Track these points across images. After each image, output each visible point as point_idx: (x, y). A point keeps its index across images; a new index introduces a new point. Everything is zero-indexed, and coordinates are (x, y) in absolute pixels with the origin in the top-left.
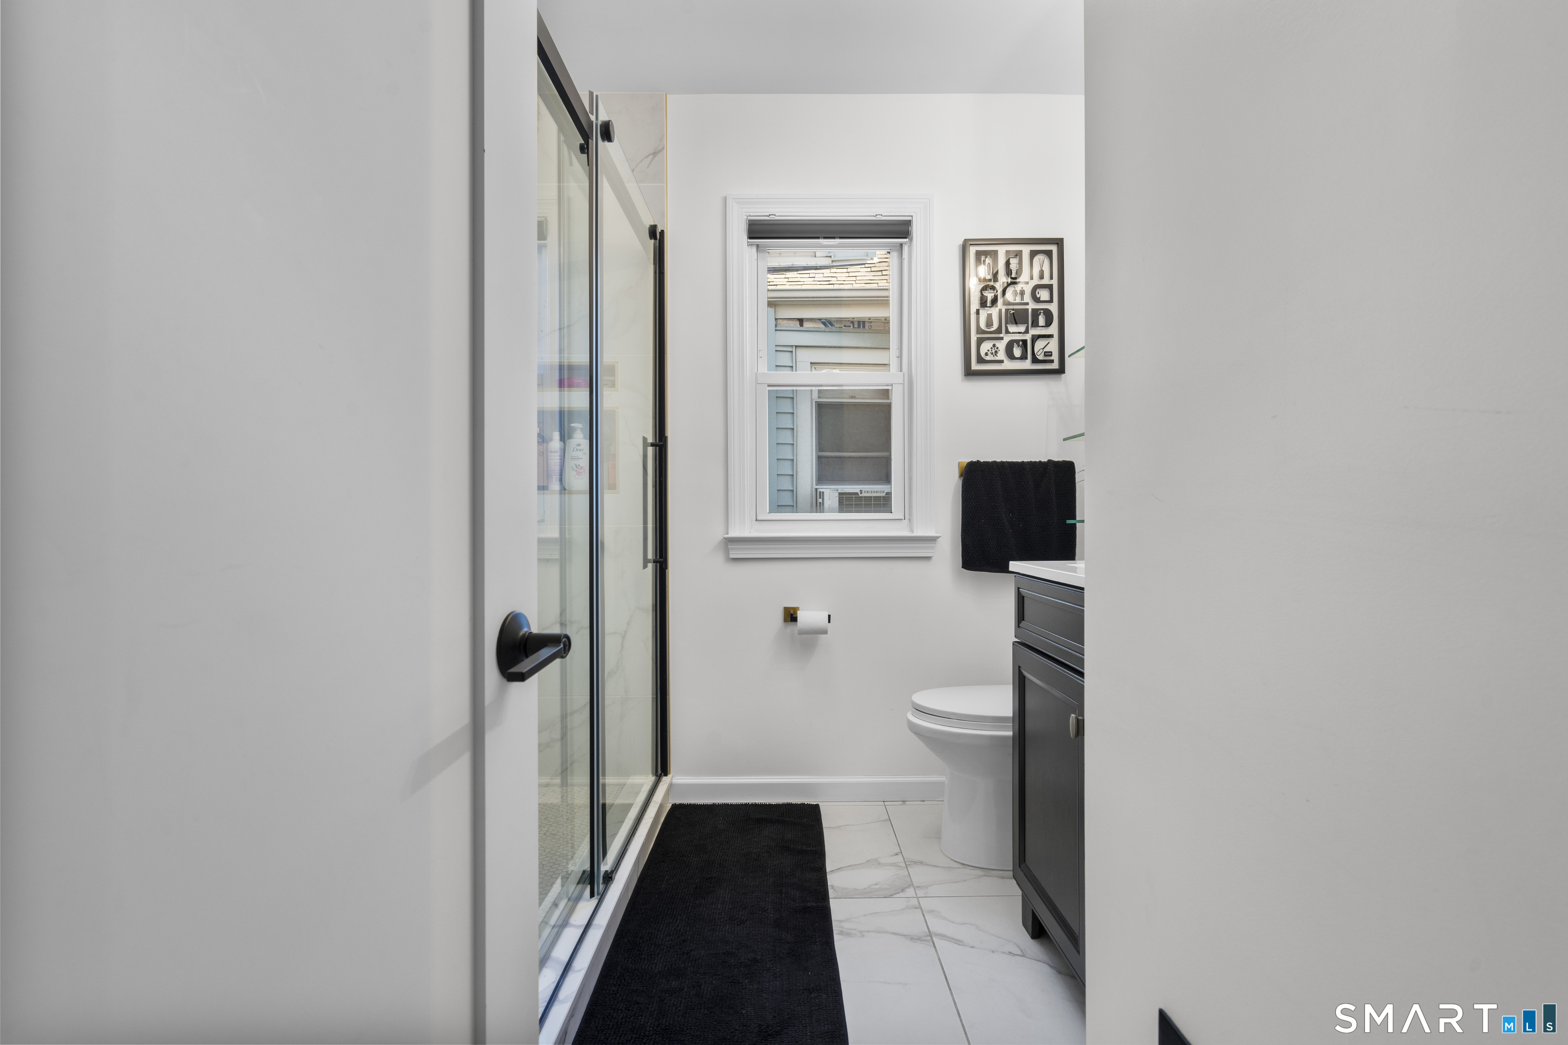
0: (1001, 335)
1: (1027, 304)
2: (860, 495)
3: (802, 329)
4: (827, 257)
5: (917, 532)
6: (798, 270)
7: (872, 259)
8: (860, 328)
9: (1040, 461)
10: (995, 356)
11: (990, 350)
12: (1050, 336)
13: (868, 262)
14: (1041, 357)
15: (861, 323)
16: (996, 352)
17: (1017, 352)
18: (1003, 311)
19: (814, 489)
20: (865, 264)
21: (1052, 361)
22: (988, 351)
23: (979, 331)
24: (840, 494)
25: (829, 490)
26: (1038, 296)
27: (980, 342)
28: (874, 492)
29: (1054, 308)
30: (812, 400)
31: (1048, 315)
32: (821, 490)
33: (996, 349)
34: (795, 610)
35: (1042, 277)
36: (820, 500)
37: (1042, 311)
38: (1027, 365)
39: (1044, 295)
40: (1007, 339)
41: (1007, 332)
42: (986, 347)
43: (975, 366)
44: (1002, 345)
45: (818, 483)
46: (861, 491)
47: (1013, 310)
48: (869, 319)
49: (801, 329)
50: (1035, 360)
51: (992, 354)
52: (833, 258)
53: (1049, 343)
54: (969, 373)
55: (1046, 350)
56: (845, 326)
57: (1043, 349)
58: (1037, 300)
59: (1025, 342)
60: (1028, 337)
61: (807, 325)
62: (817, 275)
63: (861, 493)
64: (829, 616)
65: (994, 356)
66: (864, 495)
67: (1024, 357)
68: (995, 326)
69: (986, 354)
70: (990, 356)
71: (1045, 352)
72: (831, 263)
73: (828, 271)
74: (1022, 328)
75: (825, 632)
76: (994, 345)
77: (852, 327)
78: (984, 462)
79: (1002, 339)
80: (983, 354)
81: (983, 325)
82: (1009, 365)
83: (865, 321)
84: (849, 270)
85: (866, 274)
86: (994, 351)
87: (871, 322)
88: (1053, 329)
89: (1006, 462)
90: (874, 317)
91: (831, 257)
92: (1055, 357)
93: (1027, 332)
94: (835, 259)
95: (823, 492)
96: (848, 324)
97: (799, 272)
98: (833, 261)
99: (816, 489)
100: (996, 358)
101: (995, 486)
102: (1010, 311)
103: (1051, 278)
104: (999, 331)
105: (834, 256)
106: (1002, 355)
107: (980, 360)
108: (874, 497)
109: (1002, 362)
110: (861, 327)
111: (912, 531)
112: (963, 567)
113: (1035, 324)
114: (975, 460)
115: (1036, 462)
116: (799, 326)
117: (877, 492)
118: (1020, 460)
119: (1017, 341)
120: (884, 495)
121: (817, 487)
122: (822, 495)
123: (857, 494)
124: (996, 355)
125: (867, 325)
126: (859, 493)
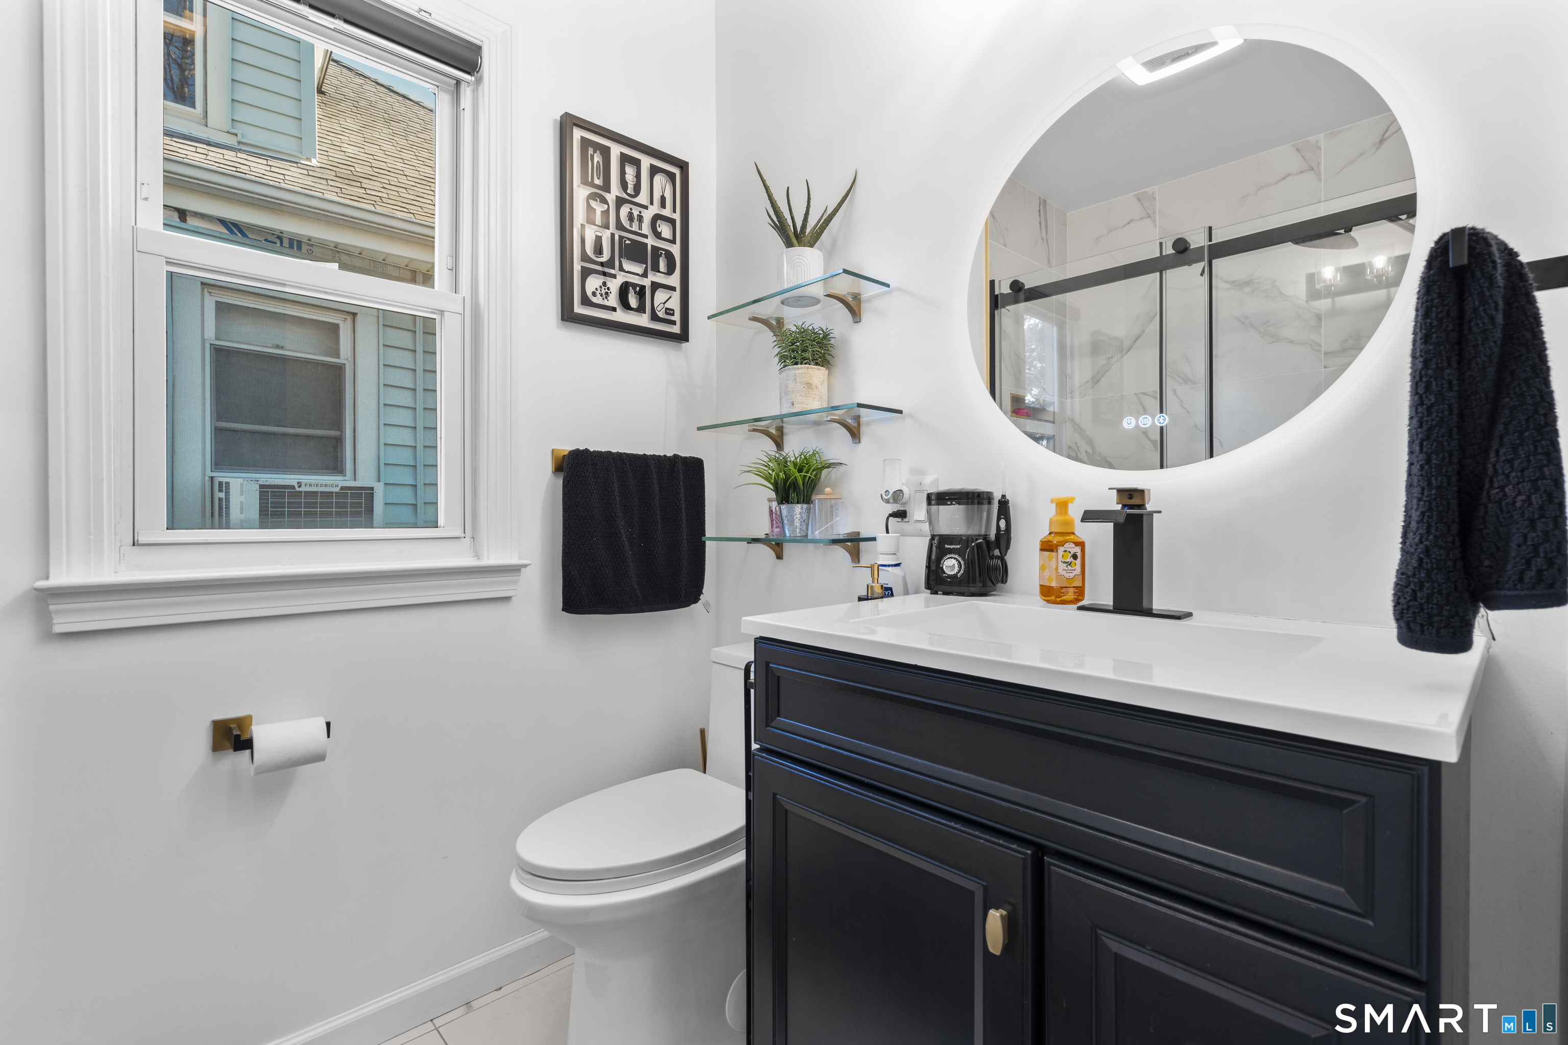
0: (612, 271)
1: (646, 237)
2: (298, 489)
3: (184, 227)
4: (228, 132)
5: (488, 559)
6: (173, 136)
7: (308, 159)
8: (293, 248)
9: (665, 456)
10: (606, 300)
11: (599, 289)
12: (673, 289)
13: (302, 162)
14: (661, 314)
15: (295, 243)
16: (607, 293)
17: (633, 301)
18: (617, 237)
19: (207, 478)
20: (297, 163)
21: (674, 323)
22: (596, 289)
23: (585, 257)
24: (261, 486)
25: (242, 479)
26: (659, 230)
27: (586, 273)
28: (322, 485)
29: (676, 250)
30: (203, 341)
31: (669, 256)
32: (224, 480)
33: (607, 290)
34: (243, 723)
35: (663, 205)
36: (222, 495)
37: (664, 252)
38: (643, 320)
39: (665, 230)
40: (621, 278)
41: (621, 269)
42: (593, 283)
43: (579, 309)
44: (614, 285)
45: (216, 469)
46: (298, 483)
47: (629, 239)
48: (309, 240)
49: (182, 225)
50: (654, 317)
51: (601, 295)
52: (239, 138)
53: (670, 297)
54: (568, 316)
55: (668, 305)
56: (266, 240)
57: (664, 303)
58: (658, 235)
59: (643, 288)
60: (646, 282)
61: (192, 222)
62: (210, 153)
63: (300, 487)
64: (328, 725)
65: (603, 299)
66: (303, 489)
67: (641, 309)
68: (605, 257)
69: (594, 294)
70: (598, 299)
71: (667, 309)
72: (236, 144)
73: (233, 154)
74: (638, 269)
75: (319, 757)
76: (604, 284)
77: (278, 245)
78: (594, 451)
79: (614, 276)
80: (589, 293)
81: (589, 250)
82: (621, 316)
83: (301, 241)
84: (270, 163)
85: (300, 176)
86: (603, 292)
87: (312, 245)
88: (674, 280)
89: (625, 453)
90: (318, 238)
91: (236, 135)
92: (677, 317)
93: (645, 275)
94: (243, 140)
95: (228, 484)
96: (273, 239)
97: (174, 139)
98: (239, 143)
99: (212, 478)
100: (606, 303)
101: (611, 488)
102: (625, 241)
103: (674, 211)
104: (610, 263)
105: (242, 135)
106: (613, 301)
107: (586, 301)
108: (321, 492)
109: (614, 309)
110: (295, 249)
111: (478, 556)
112: (563, 610)
113: (656, 269)
114: (582, 448)
115: (660, 456)
116: (178, 220)
117: (326, 486)
118: (641, 453)
119: (634, 285)
120: (337, 490)
121: (213, 474)
122: (225, 487)
123: (293, 487)
124: (606, 298)
125: (305, 248)
126: (296, 486)
